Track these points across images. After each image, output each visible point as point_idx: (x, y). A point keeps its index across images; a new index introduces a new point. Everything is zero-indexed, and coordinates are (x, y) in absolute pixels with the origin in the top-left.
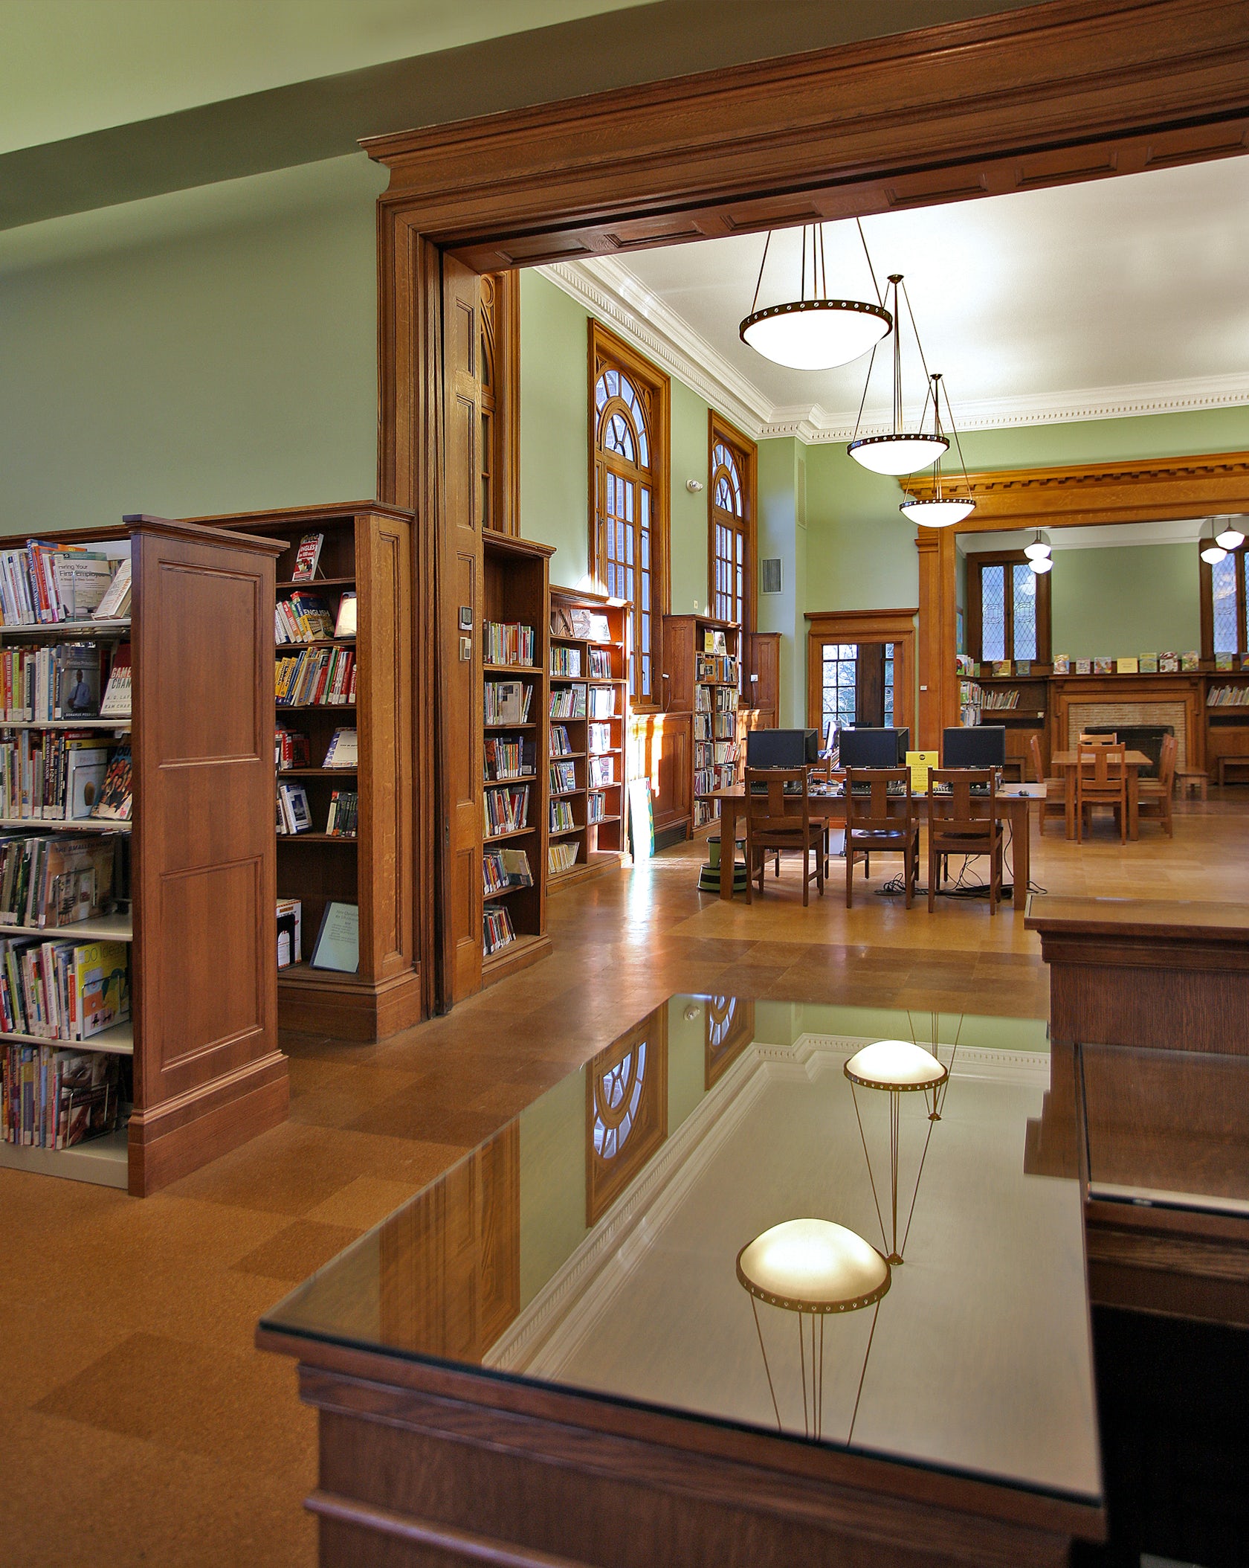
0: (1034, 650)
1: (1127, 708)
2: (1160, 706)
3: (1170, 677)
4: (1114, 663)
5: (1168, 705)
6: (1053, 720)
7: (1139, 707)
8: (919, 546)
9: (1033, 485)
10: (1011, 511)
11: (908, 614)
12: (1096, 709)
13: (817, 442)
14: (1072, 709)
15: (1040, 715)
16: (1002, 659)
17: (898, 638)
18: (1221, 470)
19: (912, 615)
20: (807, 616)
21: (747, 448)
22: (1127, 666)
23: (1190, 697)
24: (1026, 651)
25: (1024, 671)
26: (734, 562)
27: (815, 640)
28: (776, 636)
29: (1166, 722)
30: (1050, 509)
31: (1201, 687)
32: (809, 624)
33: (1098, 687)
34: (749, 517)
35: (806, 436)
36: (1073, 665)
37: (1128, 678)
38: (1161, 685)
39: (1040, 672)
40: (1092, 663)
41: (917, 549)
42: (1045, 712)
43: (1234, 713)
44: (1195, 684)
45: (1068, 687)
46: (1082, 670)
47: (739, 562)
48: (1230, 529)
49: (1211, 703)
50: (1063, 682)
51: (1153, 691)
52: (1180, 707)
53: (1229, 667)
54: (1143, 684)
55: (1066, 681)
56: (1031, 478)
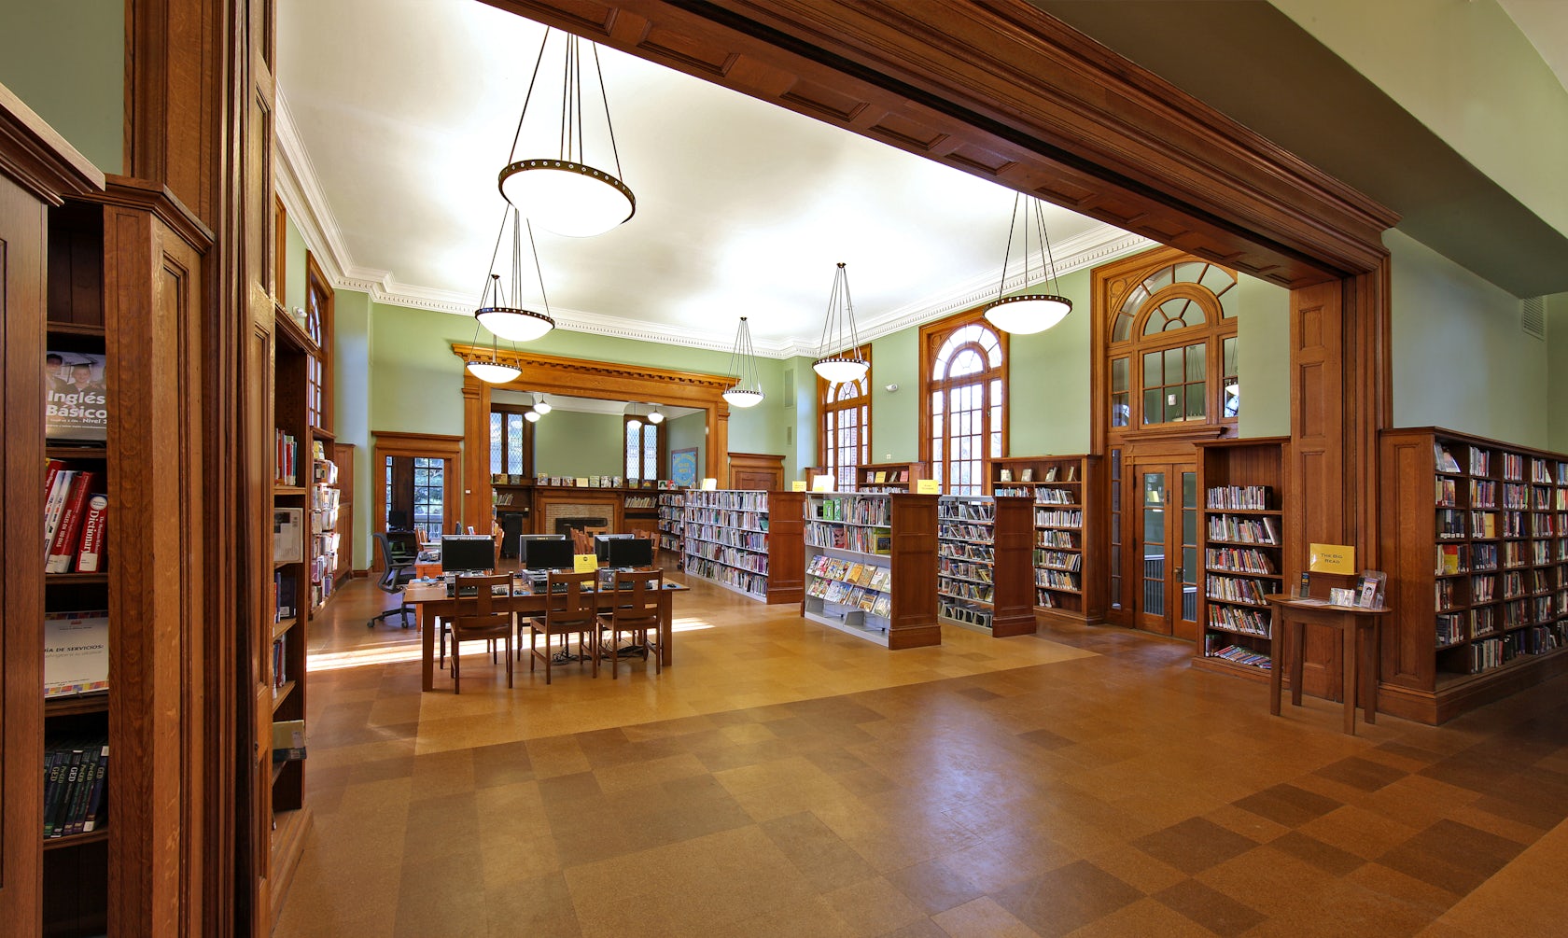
0: (521, 469)
1: (581, 507)
2: (600, 507)
3: (606, 491)
4: (575, 481)
5: (604, 507)
6: (537, 513)
7: (588, 507)
8: (464, 393)
9: (546, 366)
10: (532, 380)
11: (456, 440)
12: (563, 507)
13: (383, 301)
14: (548, 507)
15: (527, 509)
16: (500, 473)
17: (448, 456)
18: (648, 377)
19: (458, 441)
20: (374, 434)
21: (328, 293)
22: (582, 483)
23: (616, 502)
24: (516, 470)
25: (516, 482)
26: (315, 383)
27: (380, 451)
28: (351, 446)
29: (602, 516)
30: (557, 383)
31: (623, 497)
32: (375, 440)
33: (565, 494)
34: (328, 350)
35: (376, 296)
36: (550, 480)
37: (582, 490)
38: (600, 495)
39: (526, 482)
40: (561, 480)
41: (463, 395)
42: (530, 508)
43: (637, 511)
44: (619, 495)
45: (546, 493)
46: (556, 483)
47: (319, 384)
48: (656, 412)
49: (627, 506)
50: (543, 489)
51: (596, 498)
52: (611, 508)
53: (636, 487)
54: (591, 494)
55: (544, 490)
56: (546, 361)
